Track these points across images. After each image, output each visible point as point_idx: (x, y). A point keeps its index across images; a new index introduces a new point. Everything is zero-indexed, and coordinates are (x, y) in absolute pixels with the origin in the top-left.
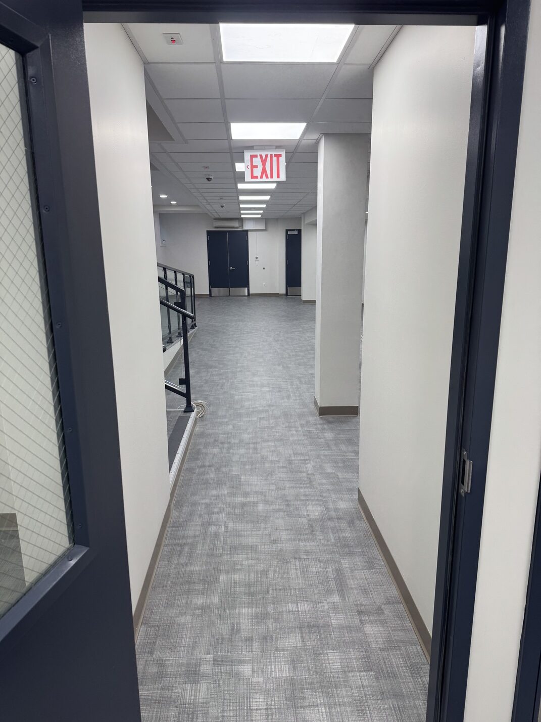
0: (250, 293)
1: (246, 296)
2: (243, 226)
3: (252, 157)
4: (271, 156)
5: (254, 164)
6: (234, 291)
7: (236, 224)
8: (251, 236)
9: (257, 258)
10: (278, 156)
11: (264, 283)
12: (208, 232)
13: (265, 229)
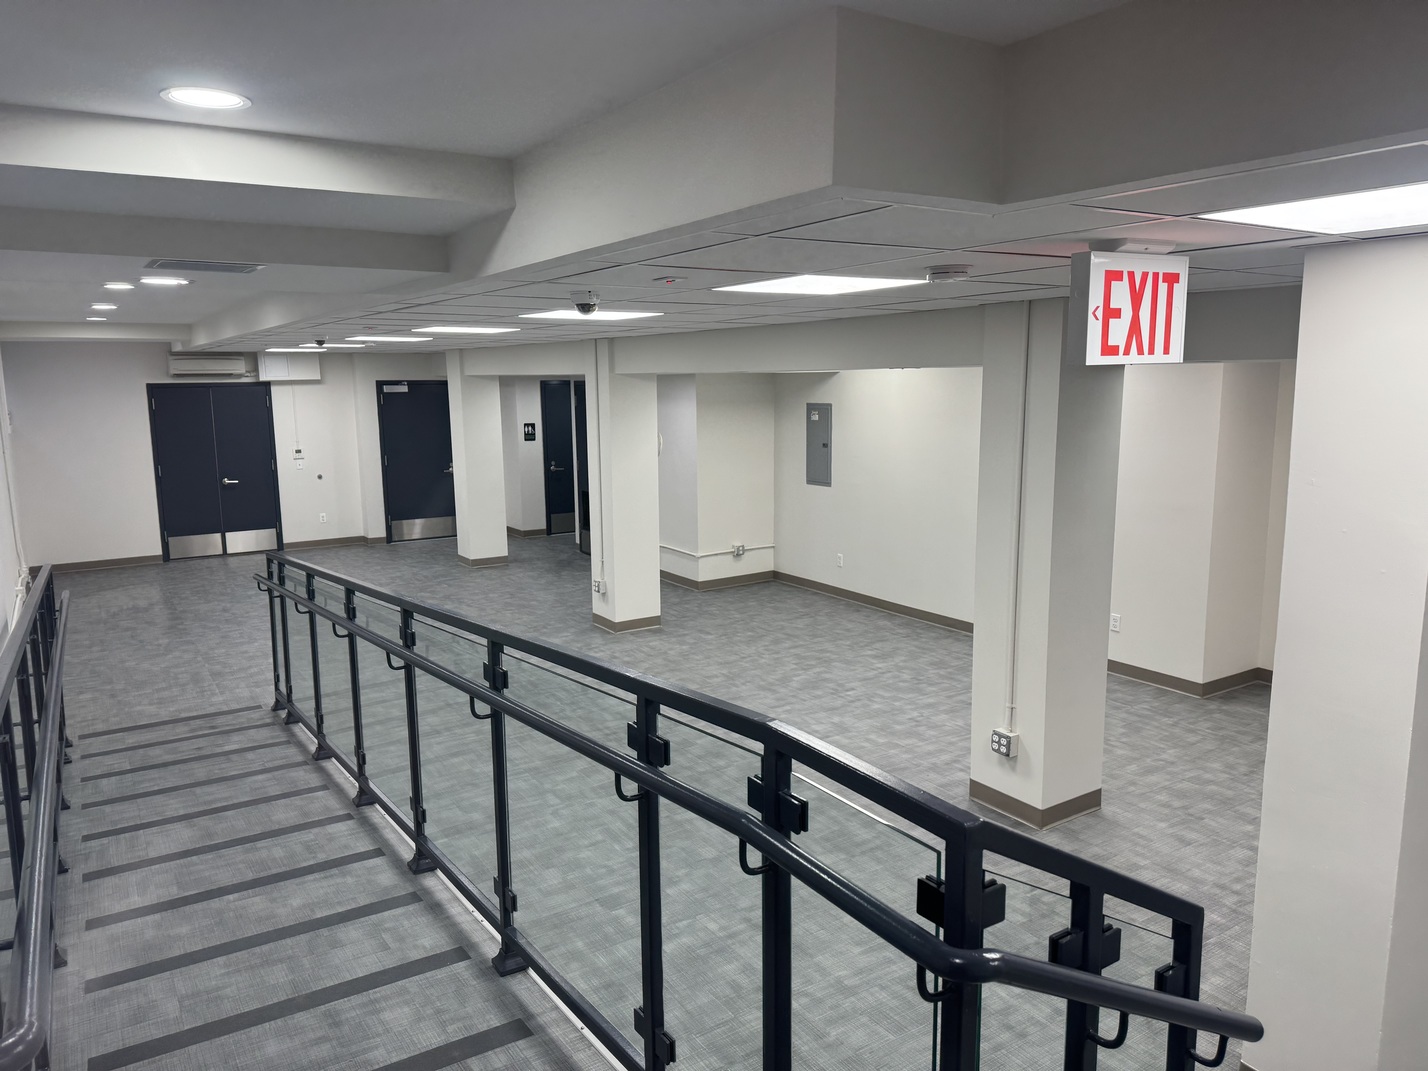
0: (286, 540)
2: (257, 371)
3: (1112, 276)
4: (1156, 275)
5: (1113, 305)
7: (237, 367)
8: (281, 401)
9: (298, 451)
10: (1171, 279)
11: (322, 515)
12: (152, 387)
13: (319, 378)
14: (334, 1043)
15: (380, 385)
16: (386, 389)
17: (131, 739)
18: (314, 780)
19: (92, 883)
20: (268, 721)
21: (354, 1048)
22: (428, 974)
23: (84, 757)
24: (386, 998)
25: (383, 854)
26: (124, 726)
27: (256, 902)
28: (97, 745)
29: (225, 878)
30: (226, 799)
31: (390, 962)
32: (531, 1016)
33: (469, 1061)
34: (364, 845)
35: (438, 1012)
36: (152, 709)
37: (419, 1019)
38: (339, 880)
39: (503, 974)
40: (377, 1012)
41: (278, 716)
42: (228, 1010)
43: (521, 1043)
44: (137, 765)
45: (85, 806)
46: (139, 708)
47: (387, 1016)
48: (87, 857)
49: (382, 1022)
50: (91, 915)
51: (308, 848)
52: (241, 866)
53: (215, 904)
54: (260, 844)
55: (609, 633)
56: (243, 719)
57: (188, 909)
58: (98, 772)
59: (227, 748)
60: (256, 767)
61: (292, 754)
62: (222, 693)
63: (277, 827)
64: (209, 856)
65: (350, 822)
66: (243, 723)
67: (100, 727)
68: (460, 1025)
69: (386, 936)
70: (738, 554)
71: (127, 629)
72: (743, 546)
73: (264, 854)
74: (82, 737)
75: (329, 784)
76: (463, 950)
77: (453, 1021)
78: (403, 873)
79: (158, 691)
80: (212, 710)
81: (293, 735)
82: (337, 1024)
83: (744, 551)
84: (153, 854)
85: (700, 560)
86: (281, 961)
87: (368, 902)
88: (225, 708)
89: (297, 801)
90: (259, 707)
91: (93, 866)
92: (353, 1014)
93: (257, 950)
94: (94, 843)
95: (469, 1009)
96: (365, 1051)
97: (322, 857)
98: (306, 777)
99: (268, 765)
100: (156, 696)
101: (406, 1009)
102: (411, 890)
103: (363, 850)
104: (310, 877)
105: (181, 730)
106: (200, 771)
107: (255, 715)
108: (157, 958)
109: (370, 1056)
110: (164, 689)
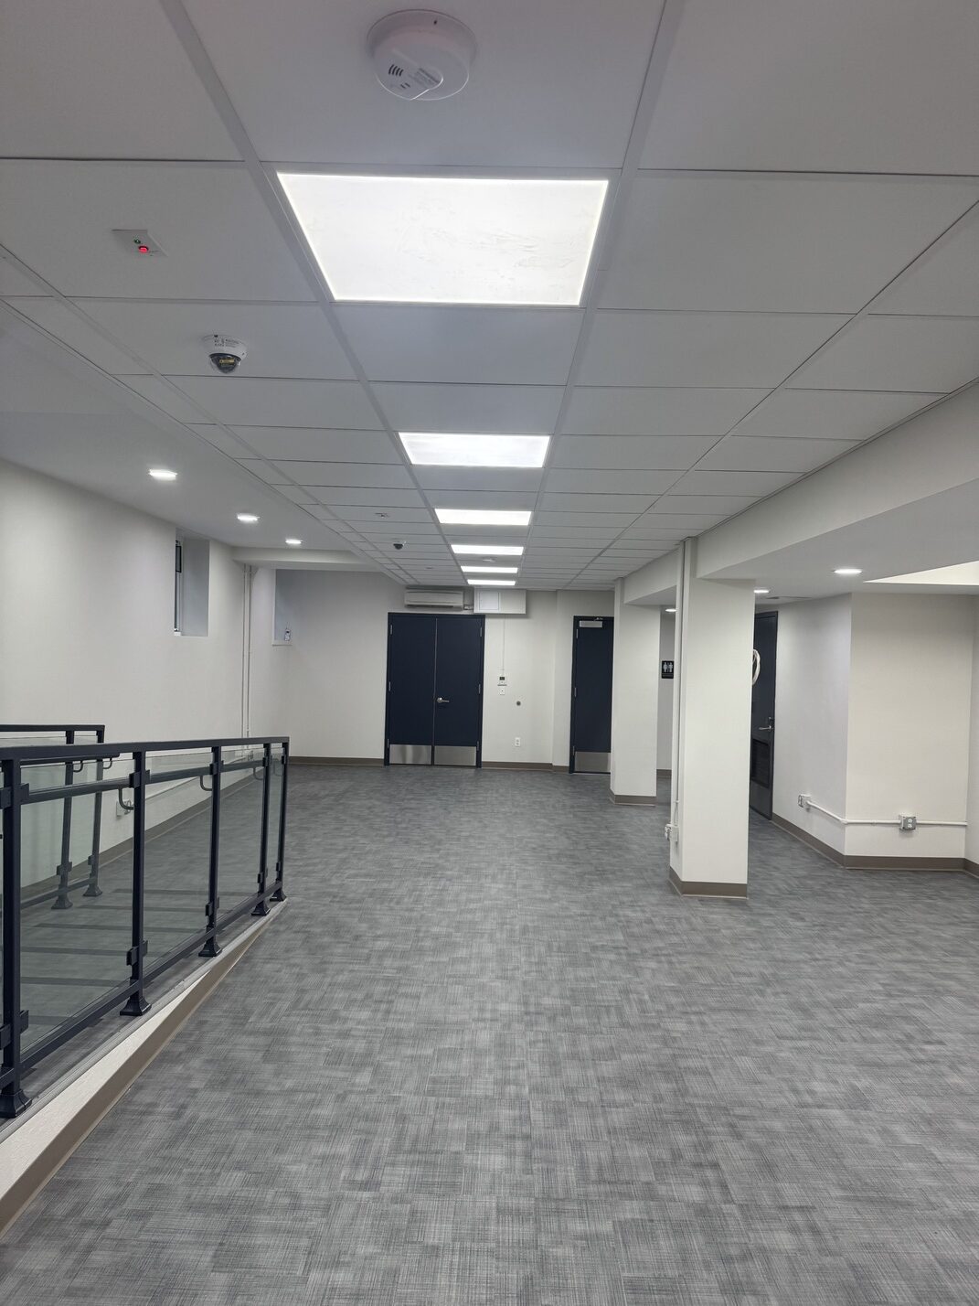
0: (483, 760)
1: (471, 767)
2: (473, 605)
6: (446, 752)
7: (457, 600)
8: (492, 629)
9: (502, 678)
11: (517, 738)
12: (391, 616)
13: (524, 612)
15: (577, 620)
16: (582, 624)
55: (664, 892)
70: (907, 828)
72: (914, 818)
83: (916, 825)
85: (848, 829)
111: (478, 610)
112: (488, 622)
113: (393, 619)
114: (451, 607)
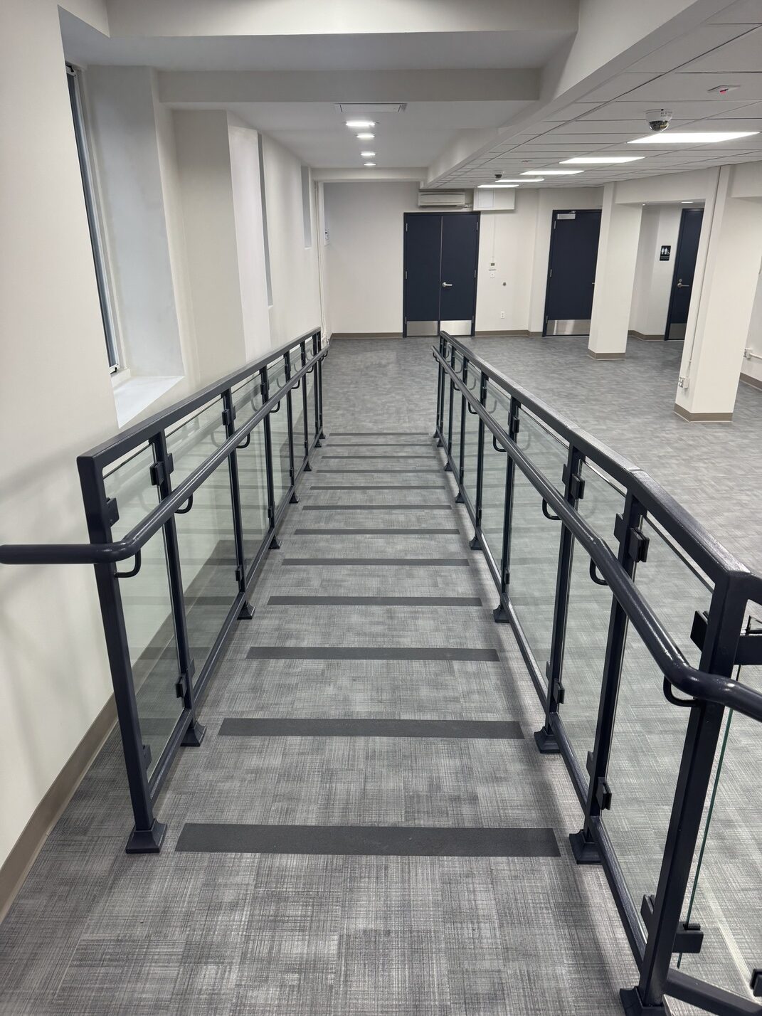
0: (477, 330)
1: (468, 335)
2: (472, 204)
6: (447, 326)
7: (460, 200)
8: (486, 224)
9: (493, 264)
11: (502, 312)
12: (406, 215)
13: (513, 208)
14: (386, 627)
15: (555, 213)
16: (559, 217)
17: (355, 440)
18: (439, 481)
19: (307, 511)
20: (429, 443)
21: (395, 633)
22: (453, 607)
23: (328, 445)
24: (423, 613)
25: (459, 534)
26: (354, 432)
27: (379, 542)
28: (337, 440)
29: (370, 525)
30: (387, 482)
31: (435, 593)
32: (503, 650)
33: (454, 662)
34: (450, 525)
35: (450, 630)
36: (370, 425)
37: (437, 630)
38: (427, 542)
39: (497, 621)
40: (416, 618)
41: (435, 441)
42: (342, 593)
43: (489, 663)
44: (351, 455)
45: (319, 471)
46: (364, 423)
47: (420, 622)
48: (310, 497)
49: (415, 625)
50: (299, 527)
51: (419, 520)
52: (380, 520)
53: (359, 537)
54: (394, 511)
55: (684, 421)
56: (415, 439)
57: (344, 536)
58: (332, 455)
59: (400, 454)
60: (410, 468)
61: (434, 464)
62: (409, 422)
63: (409, 504)
64: (366, 511)
65: (448, 511)
66: (414, 441)
67: (341, 431)
68: (458, 640)
69: (439, 580)
71: (372, 377)
73: (394, 517)
74: (331, 435)
75: (446, 487)
76: (479, 601)
77: (455, 637)
78: (465, 547)
79: (377, 415)
80: (400, 431)
81: (439, 453)
82: (391, 618)
84: (340, 503)
86: (378, 576)
87: (437, 558)
88: (408, 431)
89: (424, 492)
90: (427, 434)
91: (310, 503)
92: (403, 615)
93: (369, 567)
94: (315, 491)
95: (467, 634)
96: (400, 636)
97: (424, 526)
98: (436, 480)
99: (418, 468)
100: (375, 418)
101: (432, 622)
102: (466, 558)
103: (448, 528)
104: (413, 536)
105: (381, 440)
106: (380, 464)
107: (423, 438)
108: (320, 557)
109: (401, 640)
110: (380, 415)
111: (476, 209)
112: (482, 217)
113: (408, 217)
114: (455, 206)
